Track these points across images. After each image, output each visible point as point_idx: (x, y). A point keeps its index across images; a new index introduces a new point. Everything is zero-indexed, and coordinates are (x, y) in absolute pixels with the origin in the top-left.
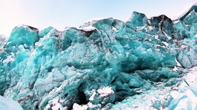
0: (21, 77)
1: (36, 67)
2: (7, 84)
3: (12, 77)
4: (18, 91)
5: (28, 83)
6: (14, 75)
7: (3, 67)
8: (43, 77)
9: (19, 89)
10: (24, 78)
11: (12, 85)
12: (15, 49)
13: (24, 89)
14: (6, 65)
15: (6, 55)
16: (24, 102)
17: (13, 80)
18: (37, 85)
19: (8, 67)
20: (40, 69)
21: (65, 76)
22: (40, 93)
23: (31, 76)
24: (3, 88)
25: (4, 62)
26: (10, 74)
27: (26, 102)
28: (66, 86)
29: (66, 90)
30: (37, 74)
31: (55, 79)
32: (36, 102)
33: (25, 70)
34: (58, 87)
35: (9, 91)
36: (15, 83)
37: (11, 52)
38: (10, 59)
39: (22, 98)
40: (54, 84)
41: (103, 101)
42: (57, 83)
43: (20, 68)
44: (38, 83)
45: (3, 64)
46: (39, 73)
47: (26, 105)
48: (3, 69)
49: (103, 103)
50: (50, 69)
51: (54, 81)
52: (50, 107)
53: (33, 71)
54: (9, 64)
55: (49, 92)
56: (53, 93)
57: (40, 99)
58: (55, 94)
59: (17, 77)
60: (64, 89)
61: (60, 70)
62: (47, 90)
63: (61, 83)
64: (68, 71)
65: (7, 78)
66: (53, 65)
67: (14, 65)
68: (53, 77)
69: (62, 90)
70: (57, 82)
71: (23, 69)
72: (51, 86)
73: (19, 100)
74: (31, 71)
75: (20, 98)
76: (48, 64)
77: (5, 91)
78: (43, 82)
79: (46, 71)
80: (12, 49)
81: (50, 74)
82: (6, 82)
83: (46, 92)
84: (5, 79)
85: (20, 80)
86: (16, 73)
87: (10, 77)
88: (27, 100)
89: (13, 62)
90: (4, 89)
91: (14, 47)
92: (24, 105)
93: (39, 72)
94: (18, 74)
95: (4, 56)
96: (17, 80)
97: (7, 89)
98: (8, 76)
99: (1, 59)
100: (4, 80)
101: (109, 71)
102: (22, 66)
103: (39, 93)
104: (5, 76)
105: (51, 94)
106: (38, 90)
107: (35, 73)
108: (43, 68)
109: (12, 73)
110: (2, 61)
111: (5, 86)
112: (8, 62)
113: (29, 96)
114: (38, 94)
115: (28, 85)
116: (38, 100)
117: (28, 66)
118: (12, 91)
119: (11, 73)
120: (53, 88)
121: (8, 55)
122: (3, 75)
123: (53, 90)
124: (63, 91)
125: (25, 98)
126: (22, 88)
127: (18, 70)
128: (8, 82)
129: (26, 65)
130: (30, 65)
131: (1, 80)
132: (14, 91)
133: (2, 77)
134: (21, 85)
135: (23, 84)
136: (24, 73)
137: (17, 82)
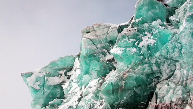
0: (177, 63)
2: (156, 76)
3: (161, 66)
4: (184, 83)
6: (164, 62)
7: (141, 52)
9: (185, 79)
10: (184, 63)
11: (165, 76)
12: (148, 27)
14: (144, 50)
15: (140, 36)
17: (165, 69)
19: (150, 52)
24: (151, 83)
25: (140, 45)
26: (156, 61)
36: (171, 73)
37: (144, 31)
38: (147, 41)
43: (171, 51)
45: (139, 48)
48: (142, 55)
54: (149, 47)
59: (171, 63)
65: (155, 68)
71: (177, 50)
77: (155, 87)
80: (144, 28)
82: (153, 73)
84: (152, 69)
85: (178, 67)
86: (166, 58)
89: (154, 44)
90: (153, 84)
91: (146, 25)
94: (171, 59)
95: (138, 37)
96: (173, 68)
97: (157, 83)
98: (154, 65)
99: (135, 42)
100: (150, 71)
102: (174, 48)
104: (150, 65)
109: (160, 59)
110: (138, 44)
111: (154, 80)
112: (146, 45)
119: (158, 60)
121: (142, 37)
122: (146, 63)
126: (189, 78)
127: (167, 53)
128: (158, 73)
129: (181, 44)
130: (187, 43)
131: (145, 71)
132: (178, 83)
133: (146, 67)
134: (187, 74)
135: (188, 71)
136: (183, 55)
137: (174, 71)
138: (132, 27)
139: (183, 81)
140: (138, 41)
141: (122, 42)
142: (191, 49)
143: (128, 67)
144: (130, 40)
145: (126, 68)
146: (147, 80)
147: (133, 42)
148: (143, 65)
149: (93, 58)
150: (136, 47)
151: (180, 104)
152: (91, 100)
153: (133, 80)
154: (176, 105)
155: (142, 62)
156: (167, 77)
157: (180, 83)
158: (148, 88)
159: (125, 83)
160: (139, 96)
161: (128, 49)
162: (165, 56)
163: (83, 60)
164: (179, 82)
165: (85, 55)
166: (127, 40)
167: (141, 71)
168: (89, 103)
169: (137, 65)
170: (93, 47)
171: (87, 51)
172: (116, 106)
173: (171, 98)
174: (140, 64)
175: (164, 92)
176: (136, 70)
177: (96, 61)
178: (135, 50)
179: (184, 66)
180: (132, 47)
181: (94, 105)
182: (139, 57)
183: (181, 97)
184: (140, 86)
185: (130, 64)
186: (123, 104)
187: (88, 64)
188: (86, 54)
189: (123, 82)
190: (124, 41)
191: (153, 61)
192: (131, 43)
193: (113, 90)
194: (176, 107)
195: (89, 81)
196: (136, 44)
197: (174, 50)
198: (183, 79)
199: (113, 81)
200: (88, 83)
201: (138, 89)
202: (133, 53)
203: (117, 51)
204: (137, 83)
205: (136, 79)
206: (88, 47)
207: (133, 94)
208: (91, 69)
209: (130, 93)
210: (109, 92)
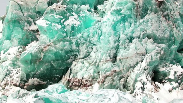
0: (94, 47)
1: (115, 35)
2: (74, 54)
3: (80, 46)
4: (97, 64)
5: (108, 55)
6: (84, 43)
7: (65, 30)
8: (125, 48)
9: (98, 61)
10: (101, 48)
11: (81, 56)
12: (77, 9)
13: (104, 62)
14: (69, 28)
15: (67, 15)
16: (112, 78)
17: (83, 49)
18: (122, 58)
19: (73, 31)
20: (119, 37)
21: (146, 49)
22: (126, 68)
23: (111, 46)
24: (68, 59)
25: (66, 23)
26: (77, 41)
27: (114, 78)
28: (150, 61)
29: (151, 65)
30: (117, 44)
31: (138, 52)
32: (123, 80)
33: (102, 37)
34: (142, 62)
35: (81, 64)
36: (87, 54)
37: (73, 11)
38: (73, 21)
39: (108, 73)
40: (137, 58)
41: (179, 80)
42: (140, 57)
43: (91, 35)
44: (123, 55)
45: (64, 25)
46: (119, 43)
47: (114, 83)
48: (66, 33)
49: (179, 81)
50: (131, 40)
51: (137, 54)
52: (143, 86)
53: (112, 39)
54: (73, 27)
55: (134, 67)
56: (140, 69)
57: (126, 75)
58: (142, 70)
59: (89, 45)
60: (149, 64)
61: (141, 41)
62: (132, 65)
63: (143, 57)
64: (148, 43)
65: (74, 47)
66: (134, 35)
67: (79, 30)
68: (136, 49)
69: (148, 65)
70: (140, 55)
71: (96, 36)
72: (135, 60)
73: (105, 76)
74: (110, 39)
75: (105, 73)
76: (129, 33)
77: (71, 63)
78: (127, 54)
79: (127, 41)
80: (72, 8)
81: (132, 46)
82: (72, 51)
83: (131, 67)
84: (71, 47)
85: (94, 50)
86: (86, 40)
87: (78, 45)
88: (115, 76)
89: (78, 26)
90: (70, 60)
91: (75, 6)
92: (112, 82)
93: (119, 41)
94: (90, 42)
95: (65, 15)
96: (90, 50)
98: (74, 44)
99: (62, 19)
100: (69, 49)
101: (175, 48)
102: (95, 33)
103: (124, 68)
104: (71, 43)
105: (138, 70)
106: (123, 64)
107: (115, 42)
108: (123, 37)
109: (80, 40)
110: (64, 22)
111: (71, 57)
112: (71, 24)
113: (115, 71)
114: (123, 70)
115: (109, 57)
116: (124, 77)
117: (105, 33)
118: (87, 64)
119: (78, 40)
120: (137, 63)
121: (69, 16)
122: (67, 41)
123: (139, 65)
124: (148, 67)
125: (112, 74)
126: (102, 60)
127: (88, 36)
128: (76, 51)
129: (101, 31)
130: (107, 32)
131: (65, 48)
132: (91, 63)
133: (66, 44)
134: (101, 57)
135: (102, 55)
136: (101, 41)
137: (91, 52)
138: (62, 4)
139: (96, 63)
140: (64, 19)
141: (50, 16)
142: (109, 38)
143: (50, 41)
144: (58, 16)
145: (48, 41)
146: (65, 56)
147: (59, 18)
148: (64, 42)
149: (17, 24)
150: (61, 24)
151: (90, 81)
152: (8, 66)
153: (52, 54)
154: (86, 81)
155: (64, 39)
156: (84, 56)
157: (93, 64)
158: (64, 64)
159: (44, 56)
160: (56, 69)
161: (53, 24)
162: (85, 39)
163: (7, 24)
164: (93, 62)
165: (10, 19)
166: (55, 16)
167: (62, 48)
168: (6, 69)
169: (59, 41)
170: (20, 13)
171: (12, 16)
172: (32, 75)
173: (83, 75)
174: (61, 40)
175: (78, 69)
176: (57, 46)
177: (20, 28)
178: (60, 26)
179: (100, 50)
180: (58, 23)
181: (11, 72)
182: (62, 34)
183: (92, 75)
184: (58, 60)
185: (52, 39)
186: (39, 74)
187: (11, 30)
188: (12, 19)
189: (43, 54)
190: (52, 15)
191: (74, 41)
192: (58, 19)
193: (31, 60)
194: (86, 82)
195: (9, 48)
196: (62, 21)
197: (94, 35)
198: (96, 60)
199: (33, 52)
200: (7, 50)
201: (55, 63)
202: (58, 29)
203: (43, 23)
204: (55, 57)
205: (55, 54)
206: (15, 12)
207: (50, 66)
208: (13, 35)
209: (47, 66)
210: (27, 61)
